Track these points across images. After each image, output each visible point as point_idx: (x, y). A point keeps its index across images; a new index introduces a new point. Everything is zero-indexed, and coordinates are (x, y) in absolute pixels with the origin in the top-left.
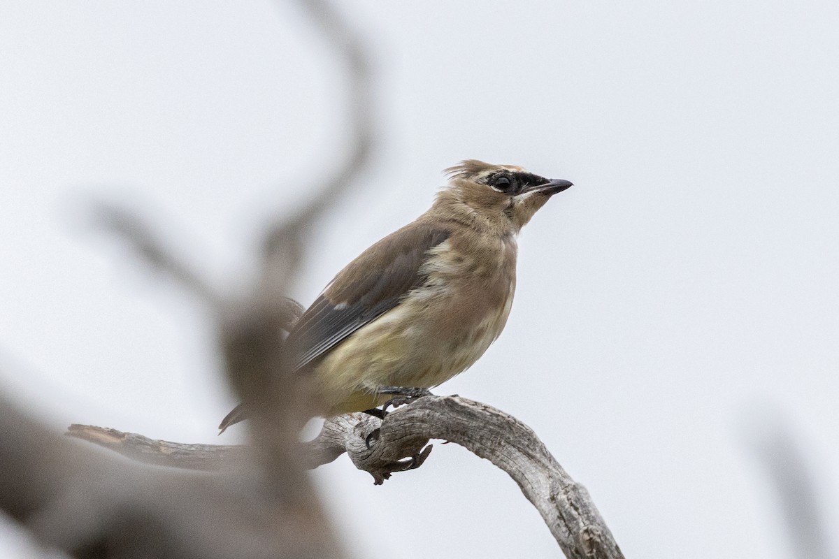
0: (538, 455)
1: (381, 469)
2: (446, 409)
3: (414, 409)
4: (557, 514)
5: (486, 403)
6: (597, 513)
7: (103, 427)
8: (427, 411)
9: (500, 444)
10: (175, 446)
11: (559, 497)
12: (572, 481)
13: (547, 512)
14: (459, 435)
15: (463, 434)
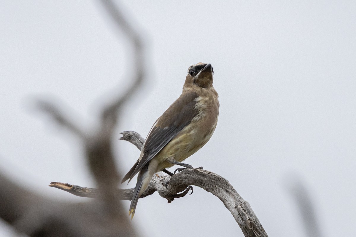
0: (230, 191)
1: (170, 197)
2: (195, 174)
3: (182, 174)
4: (238, 213)
5: (210, 171)
6: (253, 212)
7: (64, 183)
8: (187, 174)
9: (215, 186)
10: (91, 189)
11: (238, 207)
12: (243, 200)
13: (234, 213)
14: (200, 184)
15: (201, 183)
